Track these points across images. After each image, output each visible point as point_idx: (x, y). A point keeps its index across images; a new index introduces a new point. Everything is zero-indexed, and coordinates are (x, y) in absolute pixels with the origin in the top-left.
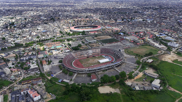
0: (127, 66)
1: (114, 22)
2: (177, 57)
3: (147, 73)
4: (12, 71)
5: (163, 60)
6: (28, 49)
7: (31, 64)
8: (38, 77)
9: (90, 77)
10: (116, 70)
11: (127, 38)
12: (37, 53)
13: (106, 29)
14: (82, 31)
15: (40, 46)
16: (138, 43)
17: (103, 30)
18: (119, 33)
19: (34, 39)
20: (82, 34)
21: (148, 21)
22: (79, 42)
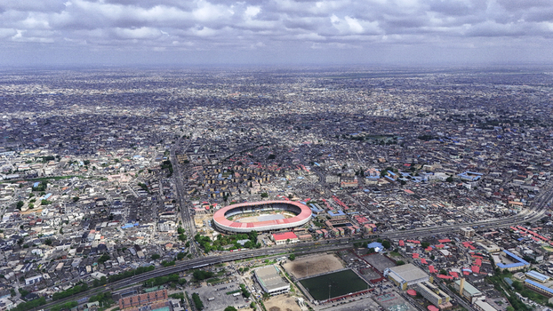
1: (356, 185)
13: (328, 222)
14: (249, 229)
15: (100, 305)
16: (432, 304)
17: (316, 223)
18: (370, 246)
19: (88, 269)
20: (246, 246)
21: (463, 184)
22: (232, 290)
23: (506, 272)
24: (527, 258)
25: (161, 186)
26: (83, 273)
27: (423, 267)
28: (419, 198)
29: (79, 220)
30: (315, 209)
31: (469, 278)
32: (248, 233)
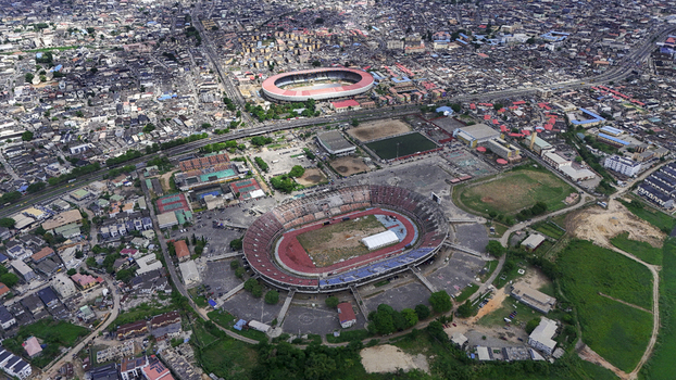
0: (457, 264)
1: (422, 51)
2: (628, 220)
3: (520, 295)
4: (78, 285)
5: (579, 234)
6: (120, 184)
7: (137, 254)
8: (165, 308)
9: (335, 308)
10: (420, 281)
11: (466, 133)
12: (153, 203)
13: (392, 89)
14: (305, 98)
15: (160, 169)
16: (501, 157)
17: (379, 92)
18: (438, 110)
19: (135, 138)
20: (303, 114)
21: (546, 45)
22: (295, 153)
23: (580, 128)
24: (604, 115)
25: (191, 56)
26: (130, 142)
27: (495, 127)
28: (494, 62)
29: (105, 92)
30: (376, 76)
31: (541, 135)
32: (304, 102)
